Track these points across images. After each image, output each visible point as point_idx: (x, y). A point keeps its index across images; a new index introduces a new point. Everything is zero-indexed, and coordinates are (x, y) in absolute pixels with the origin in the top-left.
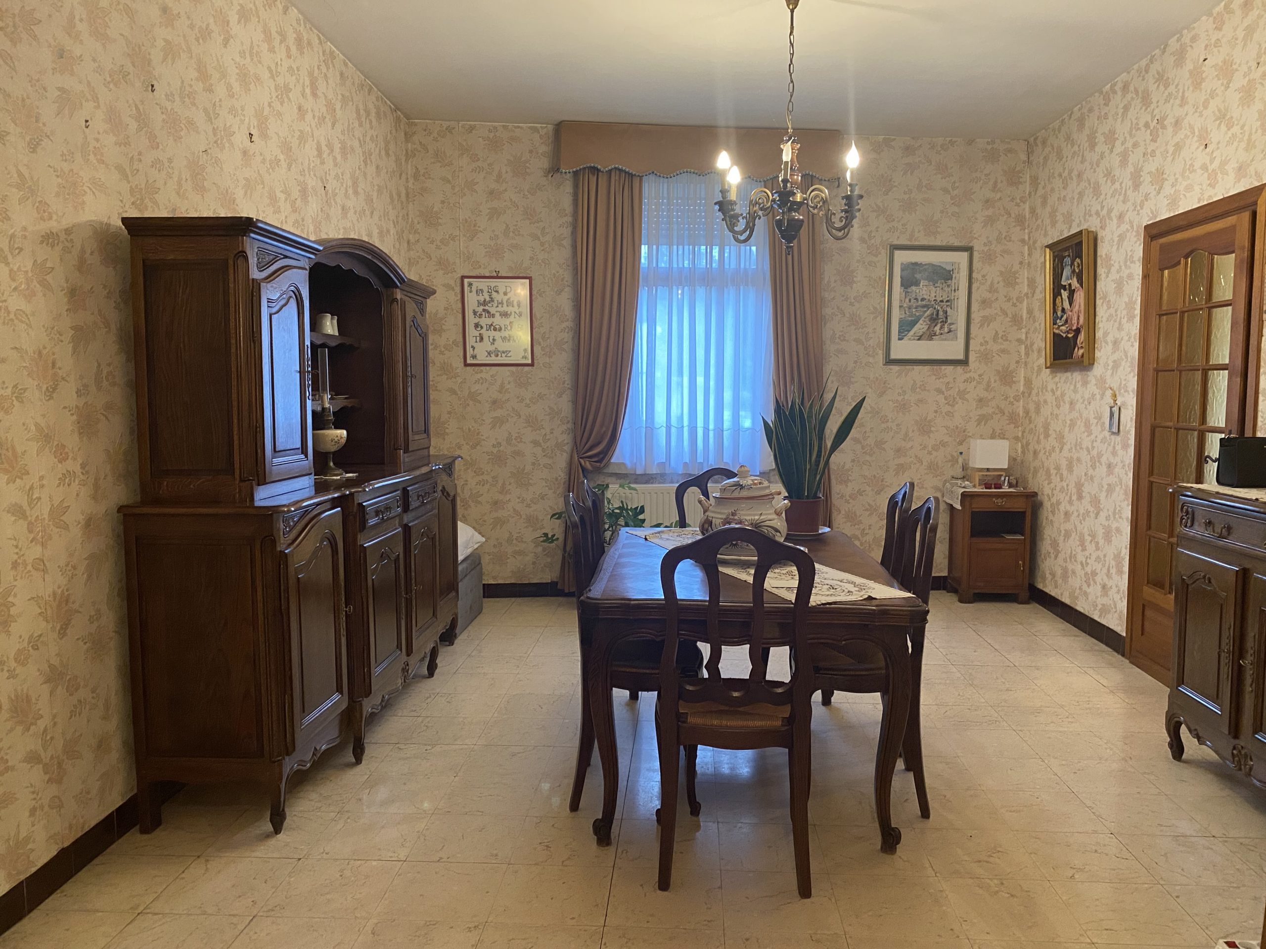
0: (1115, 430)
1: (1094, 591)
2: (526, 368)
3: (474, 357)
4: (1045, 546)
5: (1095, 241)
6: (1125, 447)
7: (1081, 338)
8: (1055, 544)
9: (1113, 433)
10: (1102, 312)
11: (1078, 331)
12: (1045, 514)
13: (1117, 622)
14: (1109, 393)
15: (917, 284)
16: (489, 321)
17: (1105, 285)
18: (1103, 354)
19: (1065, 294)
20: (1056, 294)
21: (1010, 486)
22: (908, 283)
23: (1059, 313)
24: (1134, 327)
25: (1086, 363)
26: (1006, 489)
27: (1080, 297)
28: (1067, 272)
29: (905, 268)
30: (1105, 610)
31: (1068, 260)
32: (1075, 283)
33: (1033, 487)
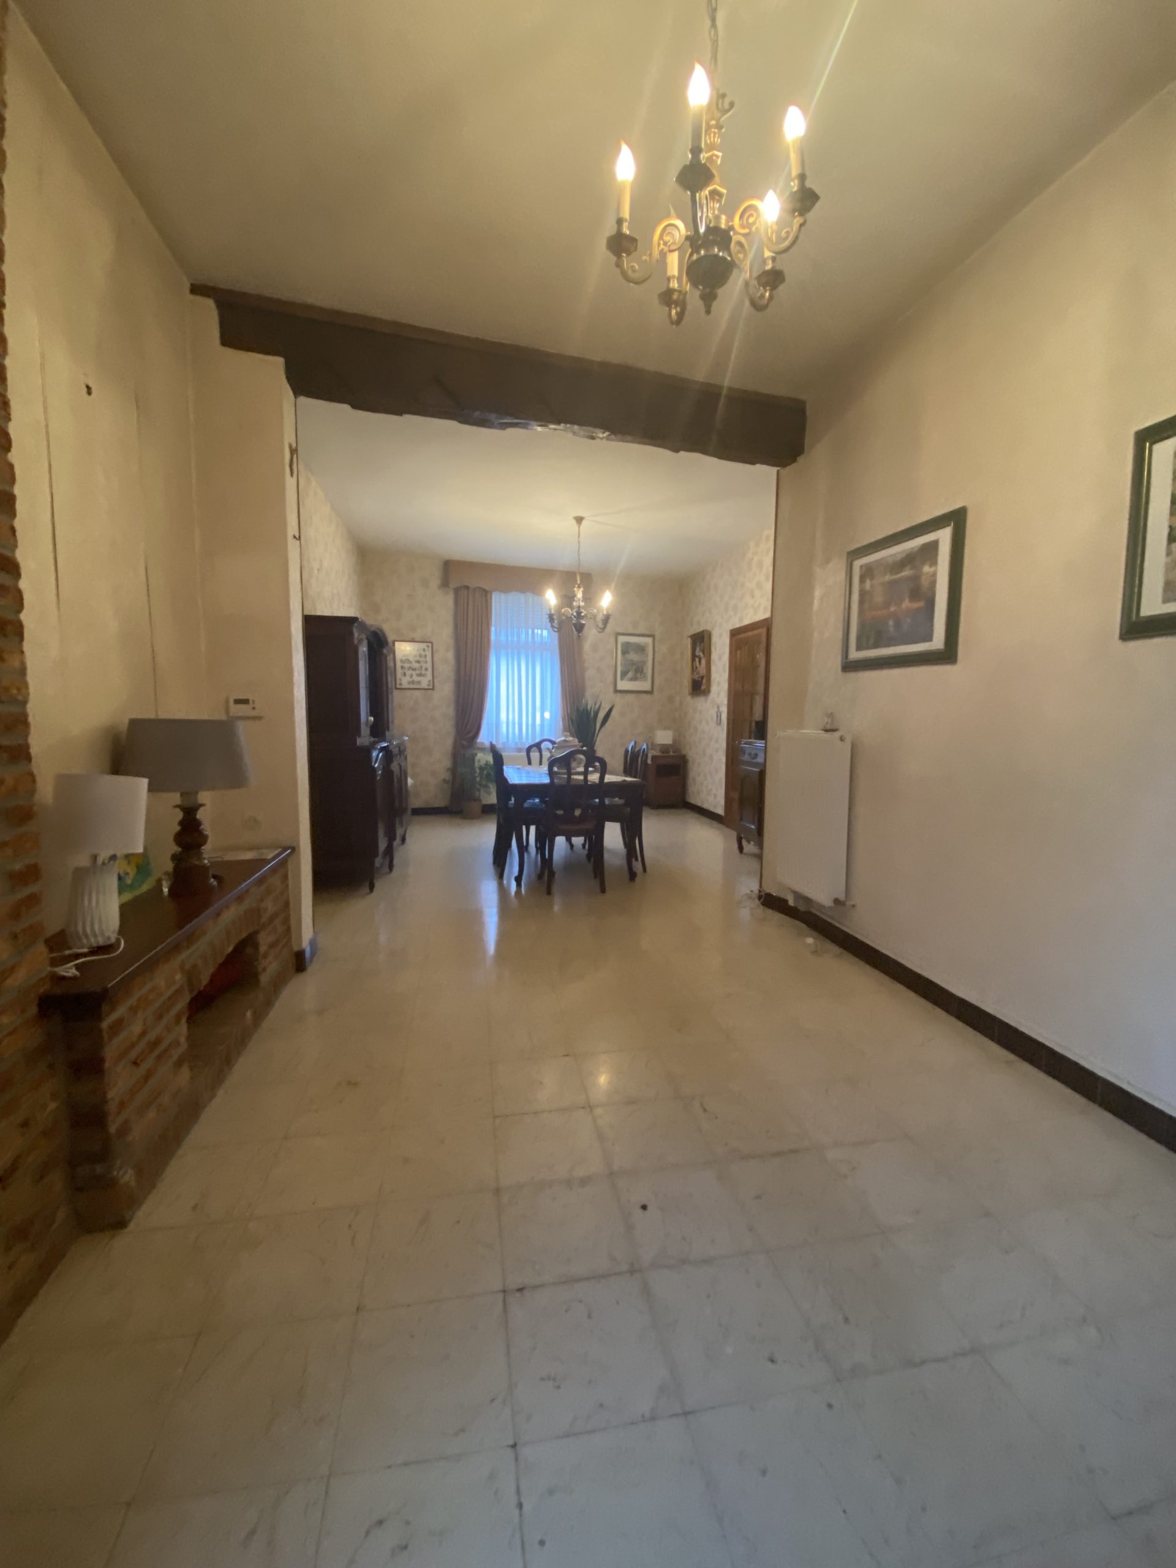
0: (719, 722)
1: (711, 799)
2: (430, 691)
3: (401, 684)
4: (690, 781)
5: (709, 634)
6: (723, 730)
7: (704, 681)
8: (694, 779)
9: (718, 724)
10: (713, 668)
11: (702, 678)
12: (690, 764)
13: (720, 811)
14: (716, 706)
15: (628, 653)
16: (409, 665)
17: (714, 656)
18: (714, 689)
19: (697, 660)
20: (693, 660)
21: (673, 752)
22: (625, 652)
23: (695, 669)
24: (726, 675)
25: (706, 692)
26: (671, 754)
27: (703, 661)
28: (698, 649)
29: (623, 645)
30: (715, 807)
31: (698, 644)
32: (702, 655)
33: (684, 752)
